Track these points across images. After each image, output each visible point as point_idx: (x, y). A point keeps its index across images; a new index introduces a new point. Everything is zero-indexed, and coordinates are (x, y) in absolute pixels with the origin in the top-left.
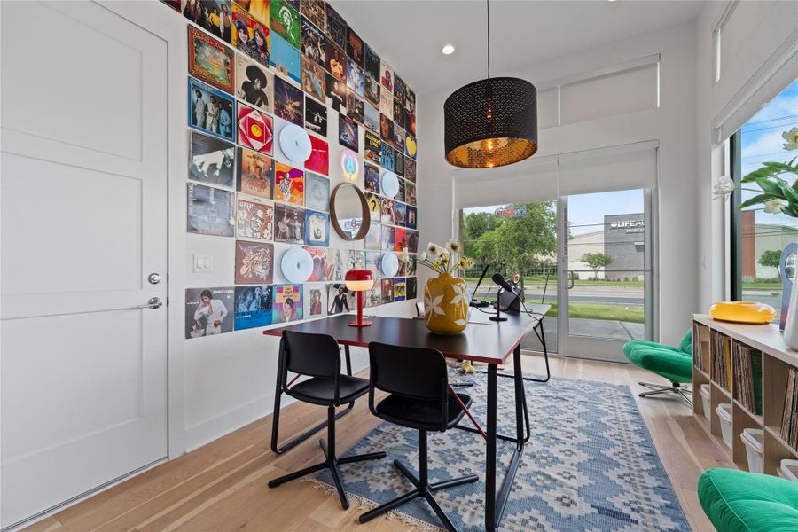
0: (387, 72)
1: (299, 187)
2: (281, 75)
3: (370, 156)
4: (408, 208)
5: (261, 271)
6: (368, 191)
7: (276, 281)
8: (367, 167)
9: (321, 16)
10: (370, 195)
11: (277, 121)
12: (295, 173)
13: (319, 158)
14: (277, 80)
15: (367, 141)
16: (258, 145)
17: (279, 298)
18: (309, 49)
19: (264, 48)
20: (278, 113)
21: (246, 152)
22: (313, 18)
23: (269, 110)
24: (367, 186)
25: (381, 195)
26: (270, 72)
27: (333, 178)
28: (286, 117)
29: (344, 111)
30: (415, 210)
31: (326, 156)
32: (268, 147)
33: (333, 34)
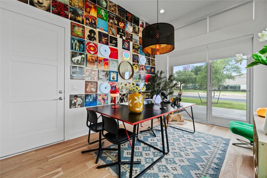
0: (142, 22)
1: (107, 64)
2: (101, 31)
3: (135, 52)
4: (151, 68)
5: (94, 90)
6: (134, 63)
7: (98, 92)
8: (133, 55)
9: (115, 9)
10: (134, 64)
11: (99, 45)
12: (105, 60)
13: (114, 54)
14: (99, 32)
15: (133, 47)
16: (92, 53)
17: (99, 98)
18: (111, 21)
19: (95, 24)
20: (99, 42)
21: (89, 55)
22: (113, 11)
23: (96, 42)
24: (133, 61)
25: (139, 64)
26: (97, 31)
27: (120, 60)
28: (103, 43)
29: (124, 38)
30: (154, 68)
31: (117, 54)
32: (96, 53)
33: (120, 14)
